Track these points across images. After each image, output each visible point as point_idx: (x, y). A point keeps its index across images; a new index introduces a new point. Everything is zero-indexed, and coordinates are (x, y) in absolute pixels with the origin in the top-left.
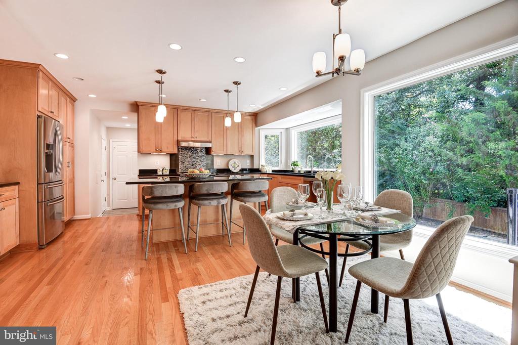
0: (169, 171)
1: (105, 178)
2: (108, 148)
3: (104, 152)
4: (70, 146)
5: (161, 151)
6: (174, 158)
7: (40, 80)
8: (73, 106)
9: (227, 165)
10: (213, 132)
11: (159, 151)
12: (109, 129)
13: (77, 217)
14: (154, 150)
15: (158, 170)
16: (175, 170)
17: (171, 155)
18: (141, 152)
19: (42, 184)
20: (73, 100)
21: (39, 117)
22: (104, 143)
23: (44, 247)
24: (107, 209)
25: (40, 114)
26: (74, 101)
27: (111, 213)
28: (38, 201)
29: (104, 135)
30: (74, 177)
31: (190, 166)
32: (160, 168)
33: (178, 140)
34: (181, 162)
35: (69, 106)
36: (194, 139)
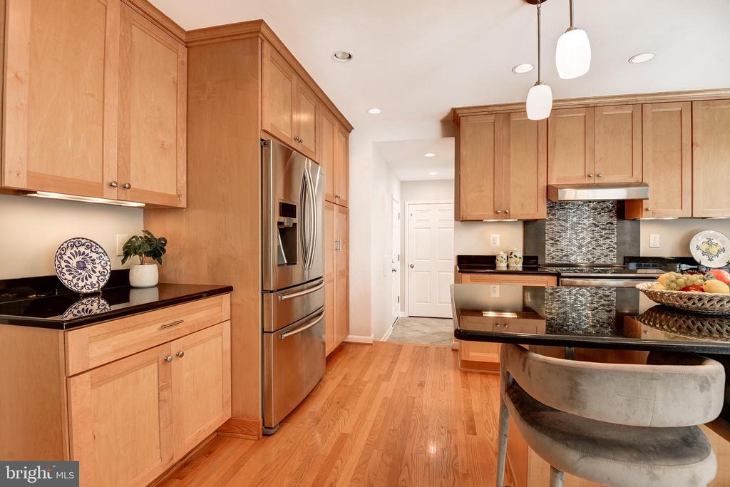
0: (521, 260)
1: (397, 265)
2: (402, 216)
3: (397, 222)
4: (340, 211)
5: (506, 214)
6: (532, 228)
7: (266, 61)
8: (347, 139)
9: (686, 245)
10: (648, 160)
11: (501, 215)
12: (404, 184)
13: (352, 338)
14: (492, 213)
15: (499, 258)
16: (536, 258)
17: (526, 223)
18: (462, 218)
19: (272, 292)
20: (347, 128)
21: (265, 143)
22: (397, 208)
23: (272, 431)
24: (401, 316)
25: (266, 137)
26: (349, 132)
27: (406, 324)
28: (263, 329)
29: (396, 195)
30: (348, 268)
31: (575, 249)
32: (502, 253)
33: (547, 187)
34: (552, 239)
35: (339, 139)
36: (591, 181)
